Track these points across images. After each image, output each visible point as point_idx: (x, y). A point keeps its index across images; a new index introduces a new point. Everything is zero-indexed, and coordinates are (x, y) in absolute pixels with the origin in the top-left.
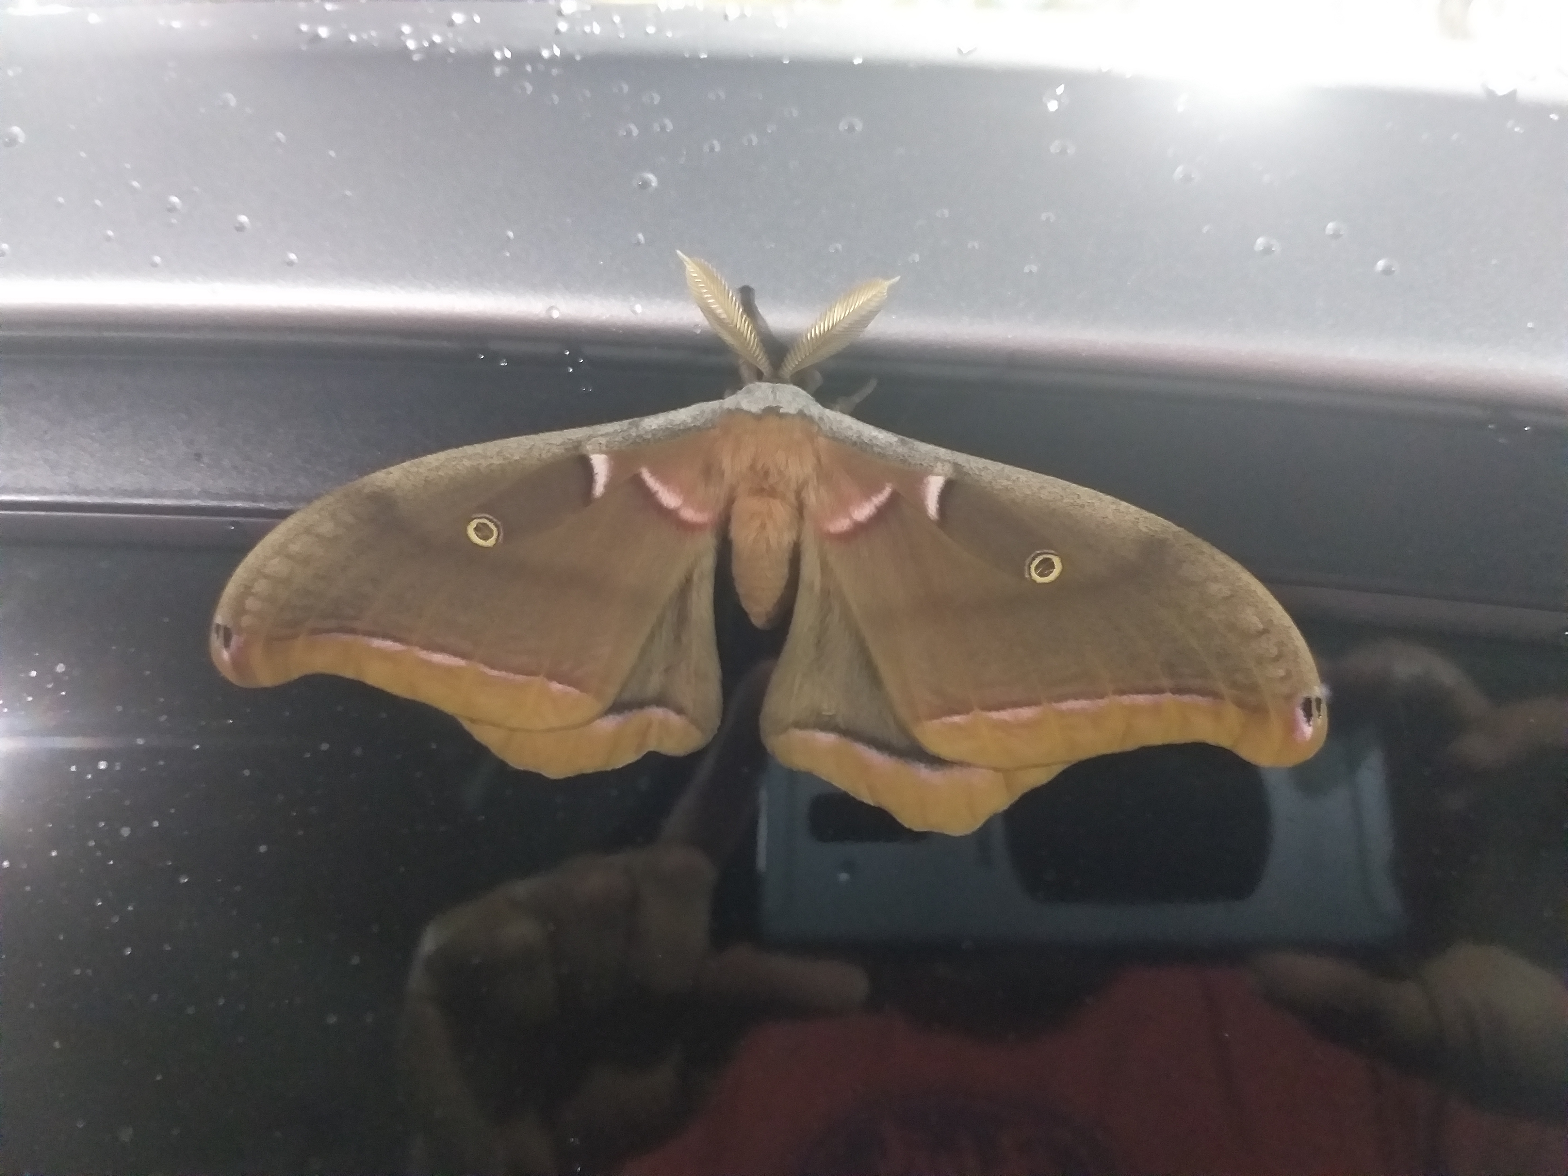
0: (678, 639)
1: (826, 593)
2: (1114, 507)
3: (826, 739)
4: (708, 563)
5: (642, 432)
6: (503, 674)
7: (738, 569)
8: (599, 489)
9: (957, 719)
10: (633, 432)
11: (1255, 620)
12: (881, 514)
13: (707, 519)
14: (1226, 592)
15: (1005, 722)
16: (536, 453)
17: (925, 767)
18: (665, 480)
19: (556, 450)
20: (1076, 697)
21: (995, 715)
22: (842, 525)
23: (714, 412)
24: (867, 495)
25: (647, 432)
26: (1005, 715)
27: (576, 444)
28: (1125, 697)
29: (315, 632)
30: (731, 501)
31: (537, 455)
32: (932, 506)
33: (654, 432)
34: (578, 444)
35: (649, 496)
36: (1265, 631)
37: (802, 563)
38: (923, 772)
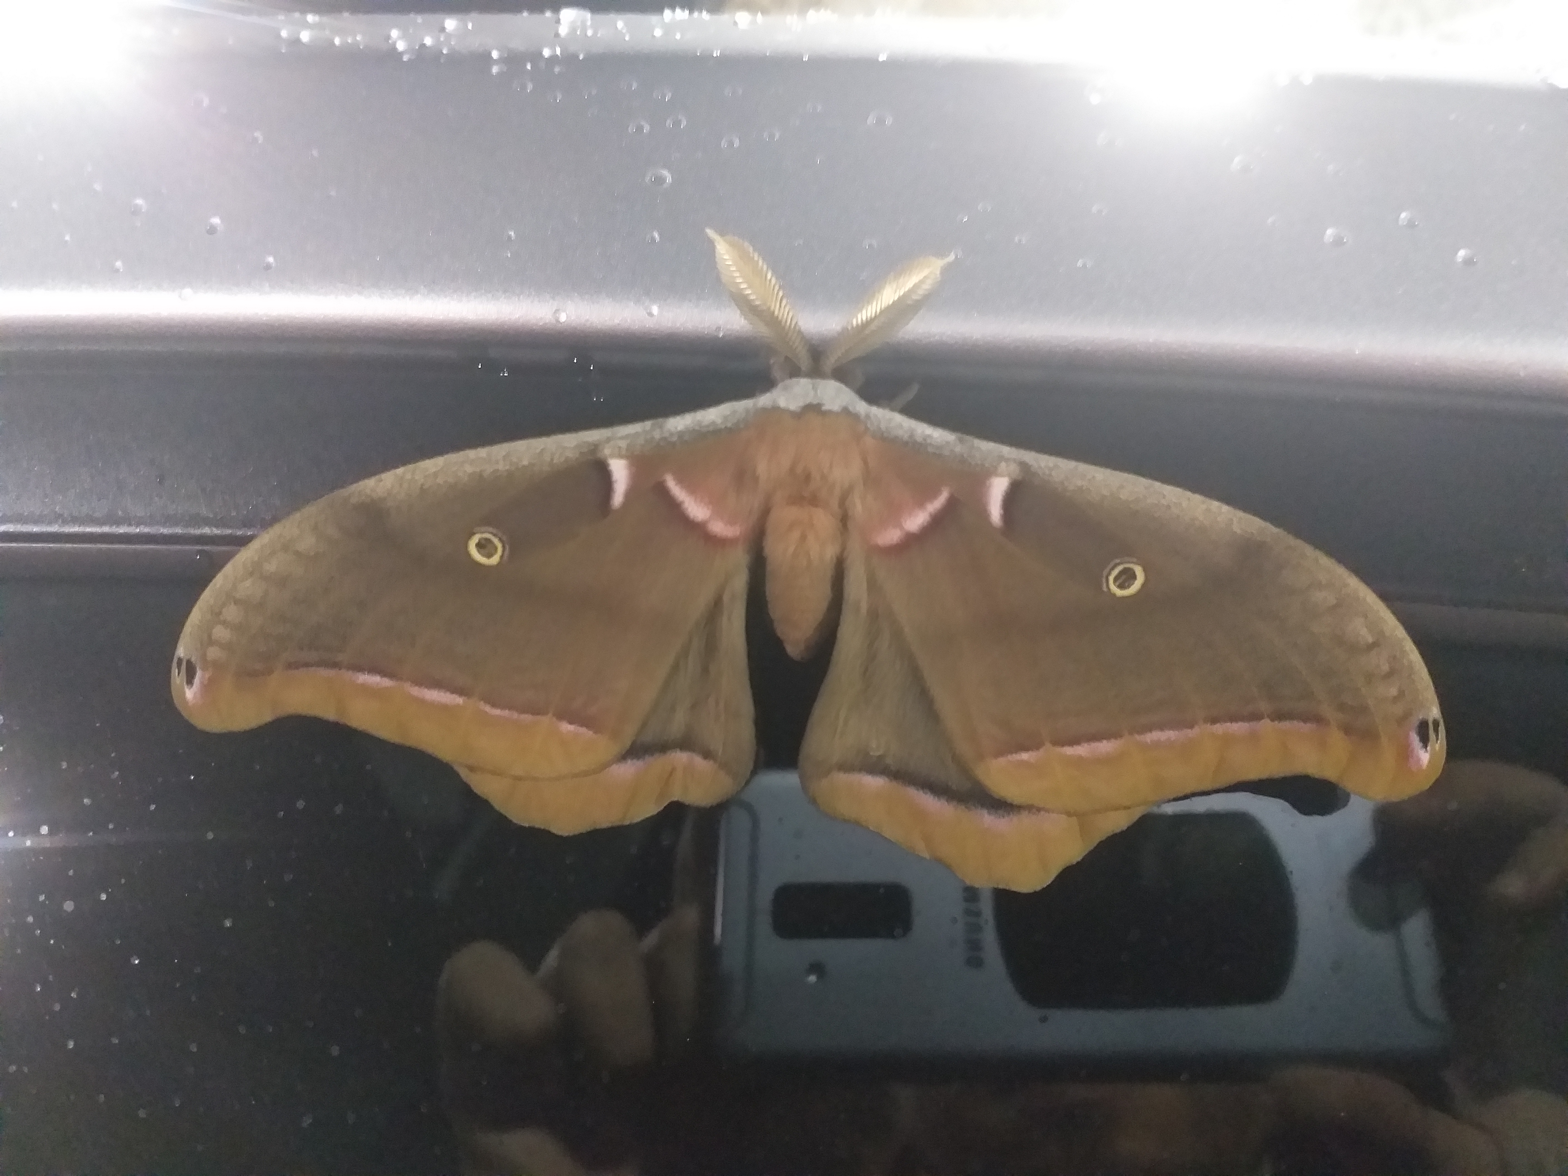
0: (705, 670)
1: (874, 615)
2: (1204, 507)
3: (874, 783)
4: (740, 583)
5: (667, 435)
6: (506, 713)
7: (773, 589)
8: (618, 498)
9: (1025, 756)
10: (657, 435)
11: (1364, 632)
12: (937, 522)
13: (738, 533)
14: (1332, 601)
15: (1080, 758)
16: (547, 458)
17: (989, 813)
18: (692, 488)
19: (570, 454)
20: (1161, 727)
21: (1069, 751)
22: (891, 536)
23: (747, 411)
24: (921, 504)
25: (672, 434)
26: (1081, 750)
27: (593, 447)
28: (1218, 726)
29: (292, 666)
30: (766, 512)
31: (548, 459)
32: (995, 512)
33: (681, 434)
34: (595, 448)
35: (674, 506)
36: (1375, 645)
37: (845, 581)
38: (987, 819)
